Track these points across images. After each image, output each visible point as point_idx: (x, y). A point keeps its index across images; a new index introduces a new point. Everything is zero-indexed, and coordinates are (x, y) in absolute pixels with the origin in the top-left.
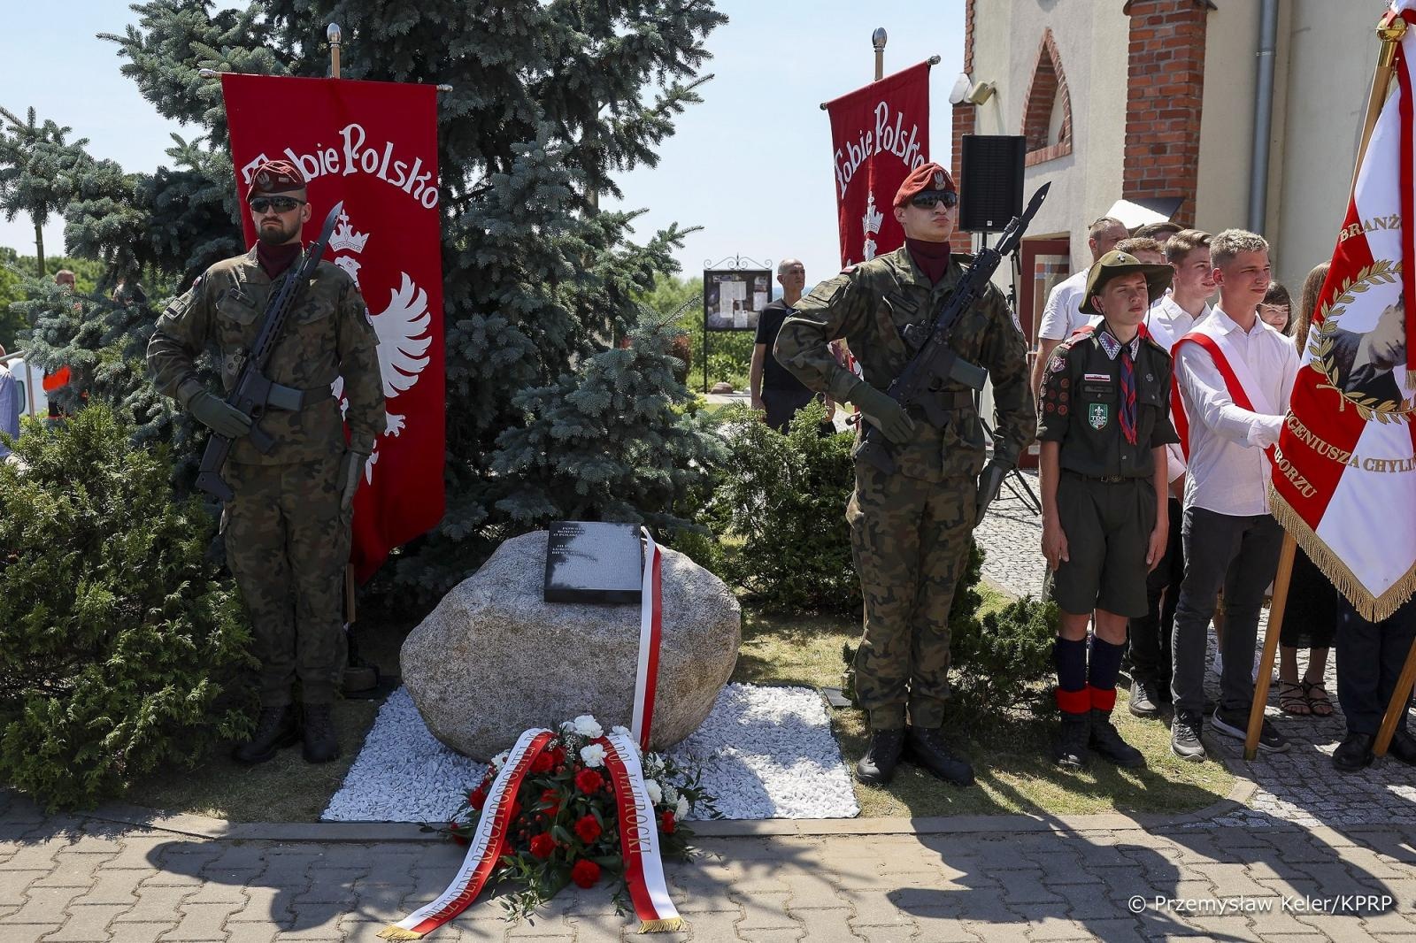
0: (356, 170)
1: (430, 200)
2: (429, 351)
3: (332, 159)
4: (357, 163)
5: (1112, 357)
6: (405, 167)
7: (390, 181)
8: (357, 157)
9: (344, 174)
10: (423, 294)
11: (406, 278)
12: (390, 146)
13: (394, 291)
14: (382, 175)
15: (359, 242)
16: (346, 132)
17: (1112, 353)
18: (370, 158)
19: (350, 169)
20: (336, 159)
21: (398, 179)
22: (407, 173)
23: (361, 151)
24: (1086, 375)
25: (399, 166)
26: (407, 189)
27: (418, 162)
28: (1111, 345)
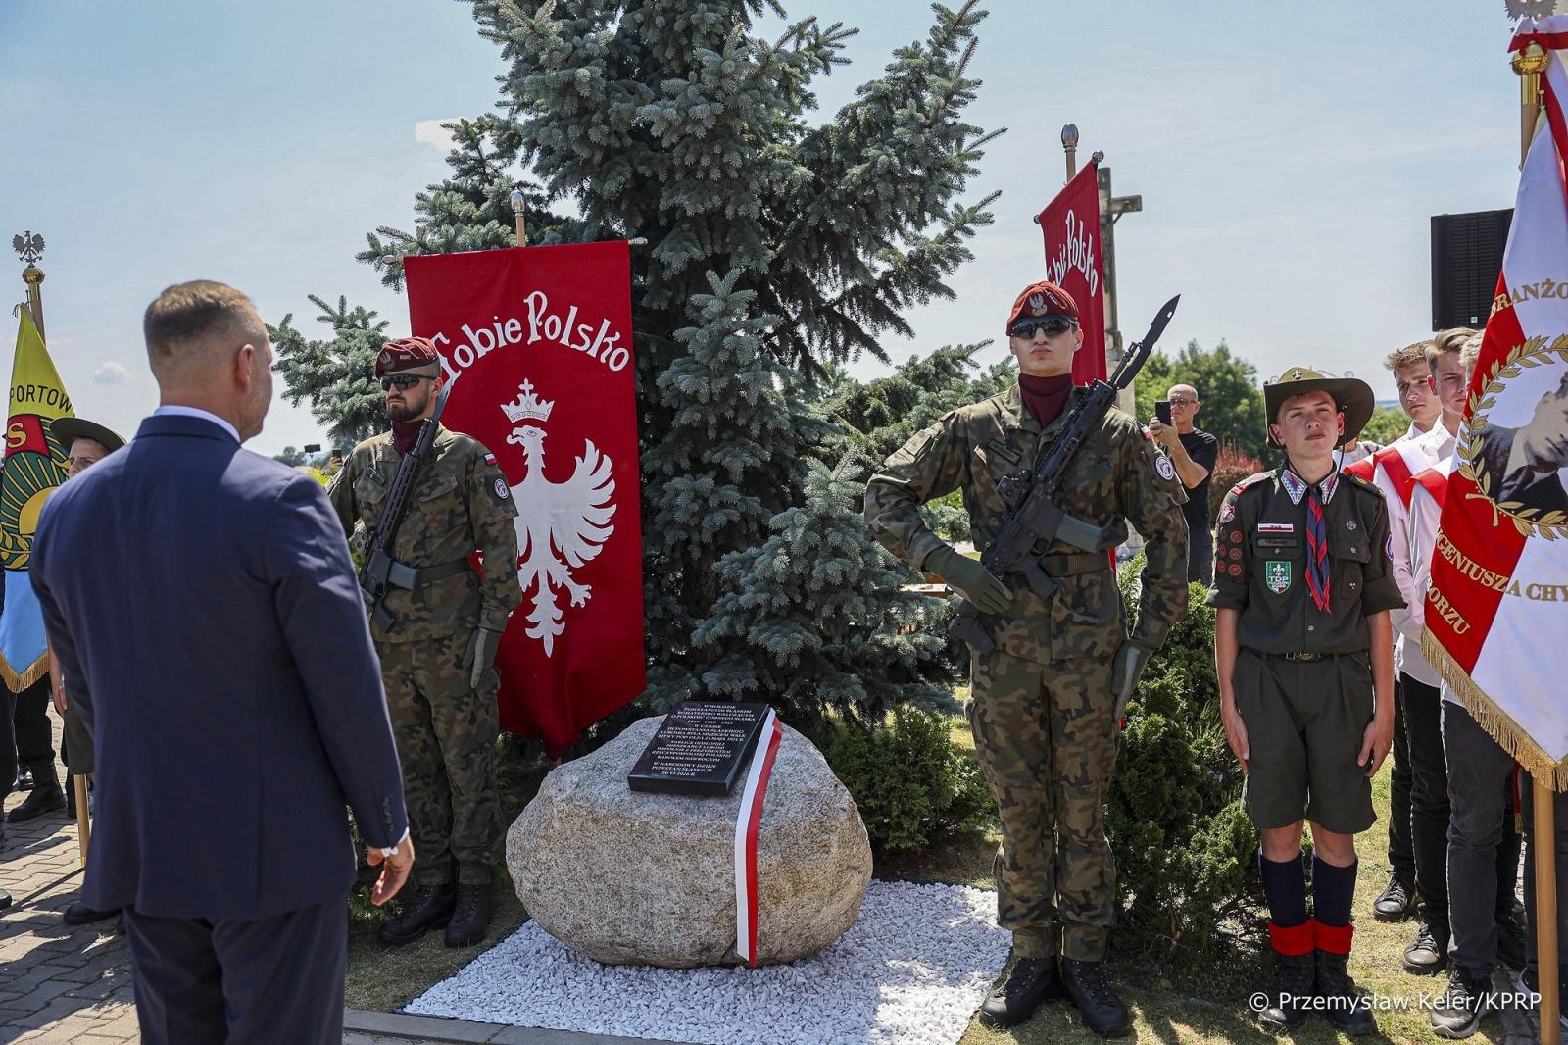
0: (540, 338)
1: (618, 361)
2: (613, 520)
3: (513, 329)
4: (540, 330)
5: (1296, 501)
6: (591, 329)
7: (574, 346)
8: (540, 324)
9: (529, 343)
10: (607, 461)
11: (590, 445)
12: (574, 310)
13: (578, 459)
14: (565, 341)
15: (544, 410)
16: (530, 300)
17: (1296, 496)
18: (553, 325)
19: (535, 337)
20: (518, 328)
21: (581, 342)
22: (593, 337)
23: (543, 318)
24: (1260, 526)
25: (583, 330)
26: (593, 353)
27: (606, 323)
28: (1295, 486)
